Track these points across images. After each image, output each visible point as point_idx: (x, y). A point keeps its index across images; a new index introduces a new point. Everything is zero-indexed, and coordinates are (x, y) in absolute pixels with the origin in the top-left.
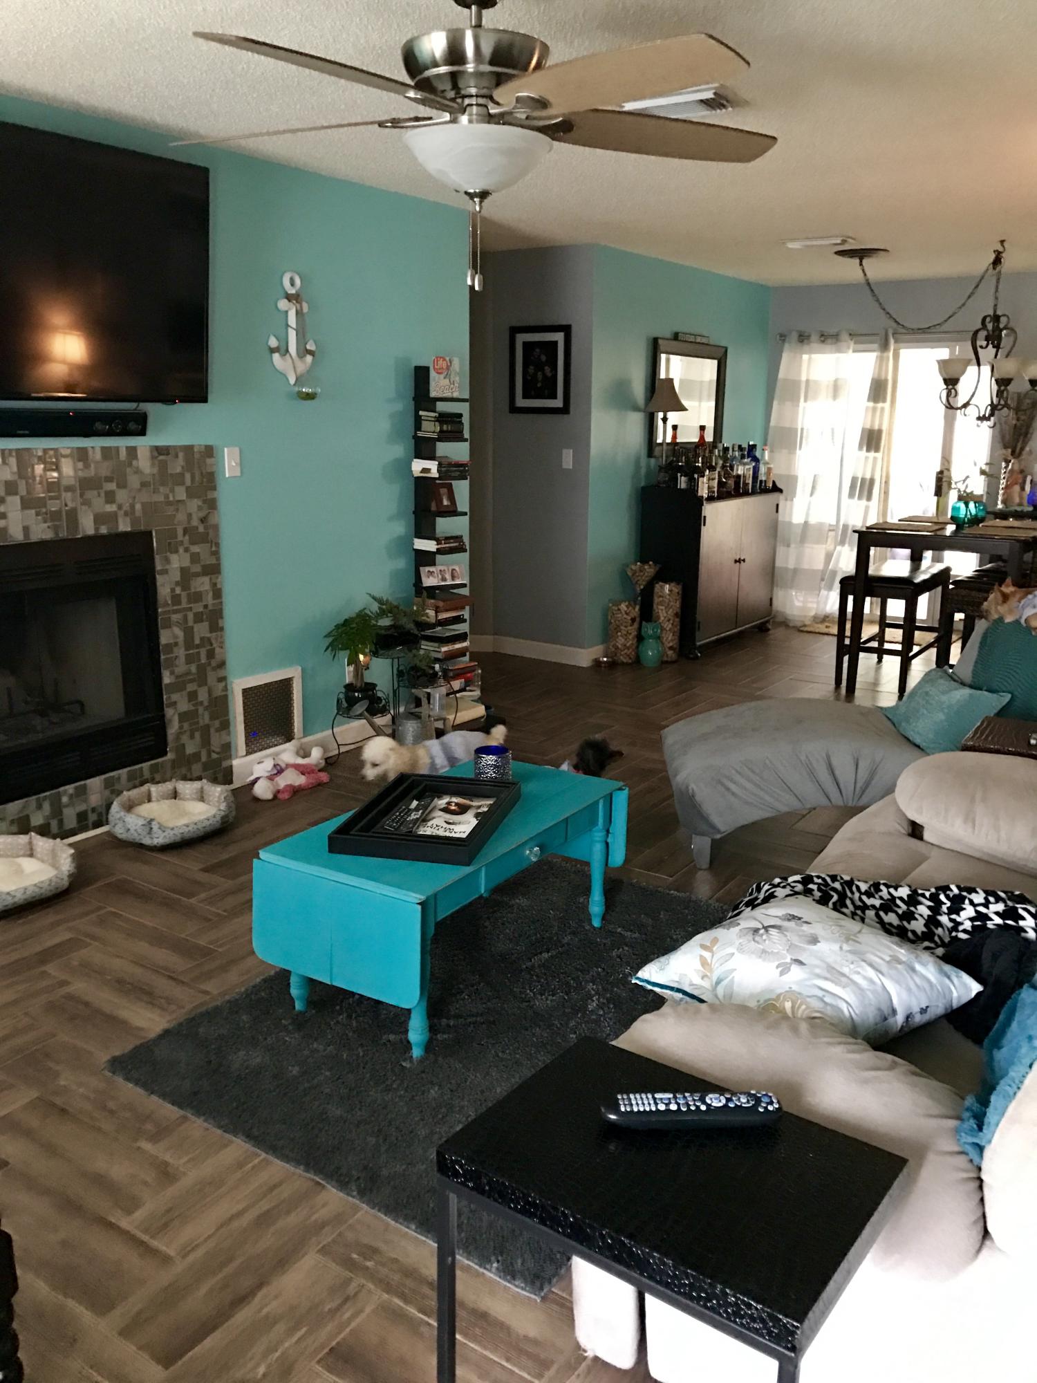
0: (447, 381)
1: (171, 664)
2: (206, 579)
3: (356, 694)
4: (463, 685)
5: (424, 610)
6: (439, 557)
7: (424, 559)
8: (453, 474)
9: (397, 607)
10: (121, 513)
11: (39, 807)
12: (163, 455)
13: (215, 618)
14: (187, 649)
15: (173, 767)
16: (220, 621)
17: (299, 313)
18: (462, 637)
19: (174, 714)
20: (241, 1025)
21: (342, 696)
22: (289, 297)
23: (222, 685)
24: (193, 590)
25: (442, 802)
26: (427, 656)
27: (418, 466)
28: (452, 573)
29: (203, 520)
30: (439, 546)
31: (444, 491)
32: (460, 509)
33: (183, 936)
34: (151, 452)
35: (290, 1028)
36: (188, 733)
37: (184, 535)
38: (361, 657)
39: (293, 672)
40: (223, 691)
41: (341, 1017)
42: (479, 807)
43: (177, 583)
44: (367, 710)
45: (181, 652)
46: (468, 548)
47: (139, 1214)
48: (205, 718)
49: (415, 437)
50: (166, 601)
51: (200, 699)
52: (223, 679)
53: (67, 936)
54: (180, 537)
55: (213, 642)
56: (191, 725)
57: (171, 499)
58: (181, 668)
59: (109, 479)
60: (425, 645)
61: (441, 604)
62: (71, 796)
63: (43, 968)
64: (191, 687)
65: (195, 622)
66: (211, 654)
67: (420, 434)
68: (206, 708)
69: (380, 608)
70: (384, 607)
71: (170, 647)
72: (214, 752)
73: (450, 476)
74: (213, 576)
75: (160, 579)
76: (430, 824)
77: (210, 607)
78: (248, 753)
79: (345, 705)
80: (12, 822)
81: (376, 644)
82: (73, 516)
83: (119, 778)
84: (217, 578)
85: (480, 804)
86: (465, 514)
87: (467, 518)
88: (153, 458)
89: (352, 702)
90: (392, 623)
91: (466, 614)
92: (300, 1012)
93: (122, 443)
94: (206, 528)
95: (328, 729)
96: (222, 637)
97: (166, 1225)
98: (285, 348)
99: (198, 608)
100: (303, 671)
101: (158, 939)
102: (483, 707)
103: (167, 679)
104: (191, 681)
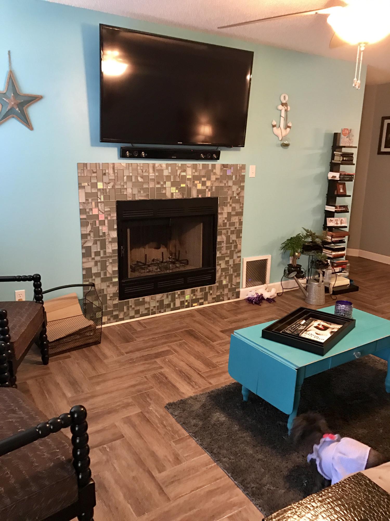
0: (348, 139)
1: (220, 248)
2: (237, 218)
3: (292, 269)
4: (341, 270)
5: (326, 236)
6: (336, 214)
7: (329, 214)
8: (346, 179)
9: (314, 234)
10: (207, 190)
11: (167, 297)
12: (225, 168)
13: (239, 233)
14: (226, 244)
15: (217, 289)
16: (241, 234)
17: (286, 111)
18: (343, 249)
19: (219, 269)
20: (221, 401)
21: (286, 269)
22: (283, 104)
23: (239, 259)
24: (231, 221)
25: (315, 323)
26: (325, 256)
27: (331, 175)
28: (341, 221)
29: (238, 194)
30: (336, 209)
31: (341, 186)
32: (348, 194)
33: (208, 357)
34: (221, 166)
35: (239, 407)
36: (224, 276)
37: (230, 199)
38: (297, 254)
39: (268, 257)
40: (239, 262)
41: (261, 408)
42: (333, 329)
43: (226, 218)
44: (296, 276)
45: (224, 245)
46: (350, 210)
47: (164, 474)
48: (231, 271)
49: (331, 163)
50: (221, 225)
51: (230, 264)
52: (239, 257)
53: (167, 348)
54: (229, 200)
55: (237, 242)
56: (225, 273)
57: (227, 185)
58: (224, 251)
59: (204, 177)
60: (325, 251)
61: (334, 234)
62: (179, 295)
63: (155, 360)
64: (227, 259)
65: (231, 234)
66: (236, 247)
67: (333, 161)
68: (232, 268)
69: (306, 234)
70: (309, 234)
71: (221, 242)
72: (233, 285)
73: (344, 180)
74: (240, 216)
75: (219, 216)
76: (308, 333)
77: (237, 229)
78: (246, 287)
79: (287, 272)
80: (158, 301)
81: (303, 249)
82: (189, 190)
83: (197, 290)
84: (241, 217)
85: (333, 327)
86: (350, 196)
87: (351, 198)
88: (221, 169)
89: (290, 272)
90: (311, 241)
91: (346, 239)
92: (245, 402)
93: (210, 163)
94: (239, 197)
95: (279, 281)
96: (241, 240)
97: (172, 482)
98: (279, 125)
99: (232, 229)
100: (272, 257)
101: (198, 357)
102: (349, 280)
103: (218, 255)
104: (227, 256)
